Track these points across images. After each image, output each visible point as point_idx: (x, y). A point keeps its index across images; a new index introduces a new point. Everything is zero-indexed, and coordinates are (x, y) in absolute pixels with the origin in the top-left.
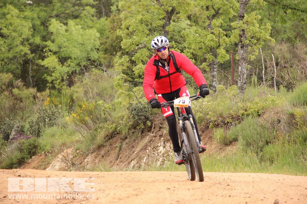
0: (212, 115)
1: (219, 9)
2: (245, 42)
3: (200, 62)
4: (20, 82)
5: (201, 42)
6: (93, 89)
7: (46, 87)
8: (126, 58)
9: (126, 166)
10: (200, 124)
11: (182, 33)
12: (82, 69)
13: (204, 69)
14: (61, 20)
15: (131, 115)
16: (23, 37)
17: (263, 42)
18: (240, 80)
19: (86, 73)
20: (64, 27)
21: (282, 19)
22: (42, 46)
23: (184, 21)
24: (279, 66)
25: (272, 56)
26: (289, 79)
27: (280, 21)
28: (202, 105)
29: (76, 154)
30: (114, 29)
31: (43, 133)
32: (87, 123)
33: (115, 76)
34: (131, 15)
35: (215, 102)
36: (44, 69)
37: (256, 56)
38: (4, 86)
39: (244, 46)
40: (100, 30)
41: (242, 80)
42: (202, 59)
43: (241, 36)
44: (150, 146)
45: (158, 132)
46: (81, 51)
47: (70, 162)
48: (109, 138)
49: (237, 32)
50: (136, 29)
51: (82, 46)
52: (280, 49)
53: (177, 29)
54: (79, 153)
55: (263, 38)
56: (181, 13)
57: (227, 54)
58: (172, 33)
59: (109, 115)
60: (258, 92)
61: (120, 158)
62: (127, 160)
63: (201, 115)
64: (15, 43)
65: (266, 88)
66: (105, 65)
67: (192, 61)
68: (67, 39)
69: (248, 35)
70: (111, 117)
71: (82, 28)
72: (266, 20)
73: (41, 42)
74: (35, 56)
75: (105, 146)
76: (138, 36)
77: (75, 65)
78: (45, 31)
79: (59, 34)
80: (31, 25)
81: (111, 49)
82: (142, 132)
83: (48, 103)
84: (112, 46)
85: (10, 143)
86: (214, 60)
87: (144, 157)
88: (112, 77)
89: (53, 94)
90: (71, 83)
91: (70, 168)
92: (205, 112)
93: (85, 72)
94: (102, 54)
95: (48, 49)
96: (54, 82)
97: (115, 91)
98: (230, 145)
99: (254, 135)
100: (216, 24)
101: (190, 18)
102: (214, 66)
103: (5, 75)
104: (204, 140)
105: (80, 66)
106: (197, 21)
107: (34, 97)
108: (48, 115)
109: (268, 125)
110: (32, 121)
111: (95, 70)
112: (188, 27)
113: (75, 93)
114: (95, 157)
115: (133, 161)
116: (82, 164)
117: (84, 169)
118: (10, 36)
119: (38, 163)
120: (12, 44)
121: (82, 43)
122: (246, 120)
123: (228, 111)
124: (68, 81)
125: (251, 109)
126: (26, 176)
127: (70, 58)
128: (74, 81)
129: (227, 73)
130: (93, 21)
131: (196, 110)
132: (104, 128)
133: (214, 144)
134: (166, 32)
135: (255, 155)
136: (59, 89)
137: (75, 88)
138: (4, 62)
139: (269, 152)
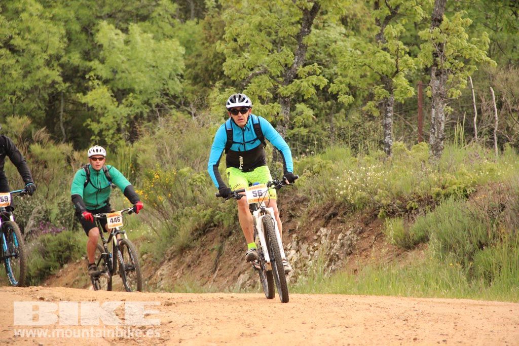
0: (384, 194)
1: (397, 7)
2: (444, 65)
3: (362, 101)
4: (43, 132)
5: (365, 64)
6: (172, 148)
7: (90, 141)
8: (231, 92)
9: (229, 284)
10: (361, 210)
11: (331, 48)
12: (152, 111)
13: (369, 113)
14: (117, 24)
16: (50, 52)
17: (475, 66)
18: (434, 134)
19: (159, 119)
20: (123, 36)
21: (510, 25)
22: (83, 69)
23: (334, 28)
24: (502, 109)
25: (490, 90)
27: (506, 28)
28: (365, 176)
29: (142, 262)
30: (211, 40)
32: (161, 206)
33: (212, 123)
34: (241, 16)
35: (389, 172)
36: (86, 110)
37: (462, 91)
38: (16, 140)
39: (441, 73)
40: (185, 42)
41: (438, 133)
42: (365, 95)
43: (435, 55)
45: (287, 224)
46: (152, 79)
48: (200, 234)
49: (429, 47)
50: (251, 41)
51: (153, 71)
52: (504, 79)
53: (322, 42)
54: (146, 259)
55: (476, 59)
56: (329, 13)
57: (410, 86)
58: (314, 49)
59: (201, 193)
60: (465, 155)
61: (219, 270)
62: (232, 273)
63: (364, 194)
64: (36, 64)
65: (480, 147)
66: (194, 104)
67: (349, 98)
68: (128, 57)
69: (449, 52)
70: (204, 196)
71: (153, 38)
72: (480, 27)
73: (82, 61)
74: (69, 86)
75: (193, 248)
76: (254, 53)
77: (140, 103)
78: (89, 42)
79: (114, 48)
80: (64, 32)
81: (204, 75)
84: (207, 70)
85: (25, 240)
86: (387, 96)
88: (207, 126)
90: (133, 136)
93: (158, 117)
94: (189, 84)
95: (95, 75)
96: (103, 133)
98: (414, 248)
99: (458, 231)
100: (391, 34)
101: (345, 22)
102: (388, 108)
103: (18, 120)
104: (368, 239)
105: (150, 105)
106: (358, 27)
107: (68, 160)
109: (483, 214)
110: (64, 202)
111: (175, 113)
112: (342, 38)
113: (141, 152)
114: (175, 267)
115: (241, 275)
116: (152, 279)
117: (155, 287)
118: (26, 51)
119: (73, 277)
120: (30, 64)
121: (154, 64)
122: (444, 204)
123: (412, 188)
124: (128, 131)
125: (452, 185)
126: (54, 299)
127: (132, 90)
128: (138, 132)
129: (411, 120)
130: (173, 26)
131: (355, 185)
132: (191, 215)
133: (386, 247)
134: (304, 47)
135: (460, 267)
136: (112, 145)
137: (140, 144)
138: (15, 97)
139: (484, 261)
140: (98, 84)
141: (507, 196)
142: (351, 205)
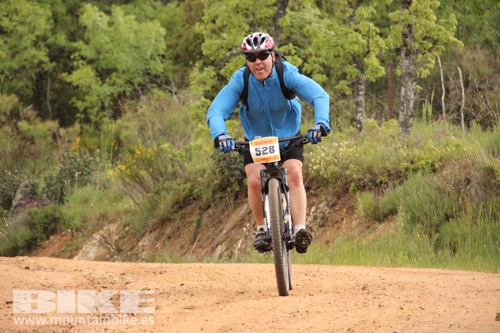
0: (355, 169)
2: (413, 45)
3: (336, 80)
4: (30, 109)
5: (338, 45)
6: (153, 124)
7: (75, 119)
8: (210, 71)
9: (208, 254)
10: (334, 184)
11: (305, 29)
12: (135, 90)
13: (342, 92)
14: (101, 6)
15: (217, 168)
16: (37, 33)
17: (443, 47)
18: (403, 111)
19: (142, 97)
20: (106, 18)
21: (477, 8)
22: (69, 50)
23: (310, 10)
24: (469, 88)
25: (458, 70)
26: (486, 110)
27: (474, 10)
28: (338, 152)
29: (125, 234)
30: (192, 21)
31: (68, 196)
32: (142, 180)
33: (191, 101)
35: (360, 147)
36: (72, 89)
37: (430, 69)
38: (4, 117)
39: (410, 53)
40: (166, 23)
41: (407, 111)
43: (405, 36)
44: (249, 221)
46: (135, 59)
47: (114, 247)
48: (180, 207)
49: (399, 29)
50: (228, 22)
51: (136, 51)
52: (471, 59)
53: (298, 23)
54: (129, 231)
55: (444, 40)
57: (382, 65)
58: (290, 30)
59: (181, 168)
60: (433, 132)
61: (199, 241)
62: (210, 244)
63: (336, 169)
64: (24, 44)
65: (447, 124)
66: (175, 83)
67: (322, 77)
68: (111, 39)
69: (419, 33)
70: (183, 171)
71: (136, 20)
72: (448, 9)
73: (68, 42)
74: (55, 66)
75: (173, 220)
76: (232, 34)
77: (123, 83)
78: (74, 23)
79: (98, 29)
80: (50, 14)
81: (185, 55)
82: (236, 197)
83: (78, 147)
84: (187, 50)
85: (13, 213)
86: (359, 76)
87: (239, 239)
88: (187, 104)
89: (87, 132)
90: (117, 114)
91: (113, 256)
92: (343, 164)
93: (140, 95)
94: (171, 64)
95: (79, 56)
96: (88, 111)
97: (191, 127)
98: (384, 221)
99: (426, 204)
100: (363, 16)
101: (320, 4)
102: (359, 86)
103: (6, 98)
104: (340, 212)
105: (132, 84)
106: (332, 10)
107: (55, 136)
108: (77, 166)
109: (449, 188)
110: (51, 176)
111: (157, 92)
112: (317, 20)
113: (124, 129)
114: (156, 239)
115: (219, 246)
116: (134, 250)
117: (137, 258)
118: (14, 33)
119: (59, 248)
120: (18, 45)
121: (136, 45)
122: (412, 178)
123: (382, 163)
124: (112, 109)
125: (421, 160)
126: (39, 268)
127: (115, 70)
128: (121, 110)
129: (382, 98)
130: (155, 8)
131: (328, 161)
132: (172, 189)
133: (356, 219)
134: (279, 28)
135: (426, 237)
136: (96, 123)
137: (122, 121)
138: (4, 76)
139: (450, 233)
140: (83, 64)
141: (472, 171)
142: (324, 179)
